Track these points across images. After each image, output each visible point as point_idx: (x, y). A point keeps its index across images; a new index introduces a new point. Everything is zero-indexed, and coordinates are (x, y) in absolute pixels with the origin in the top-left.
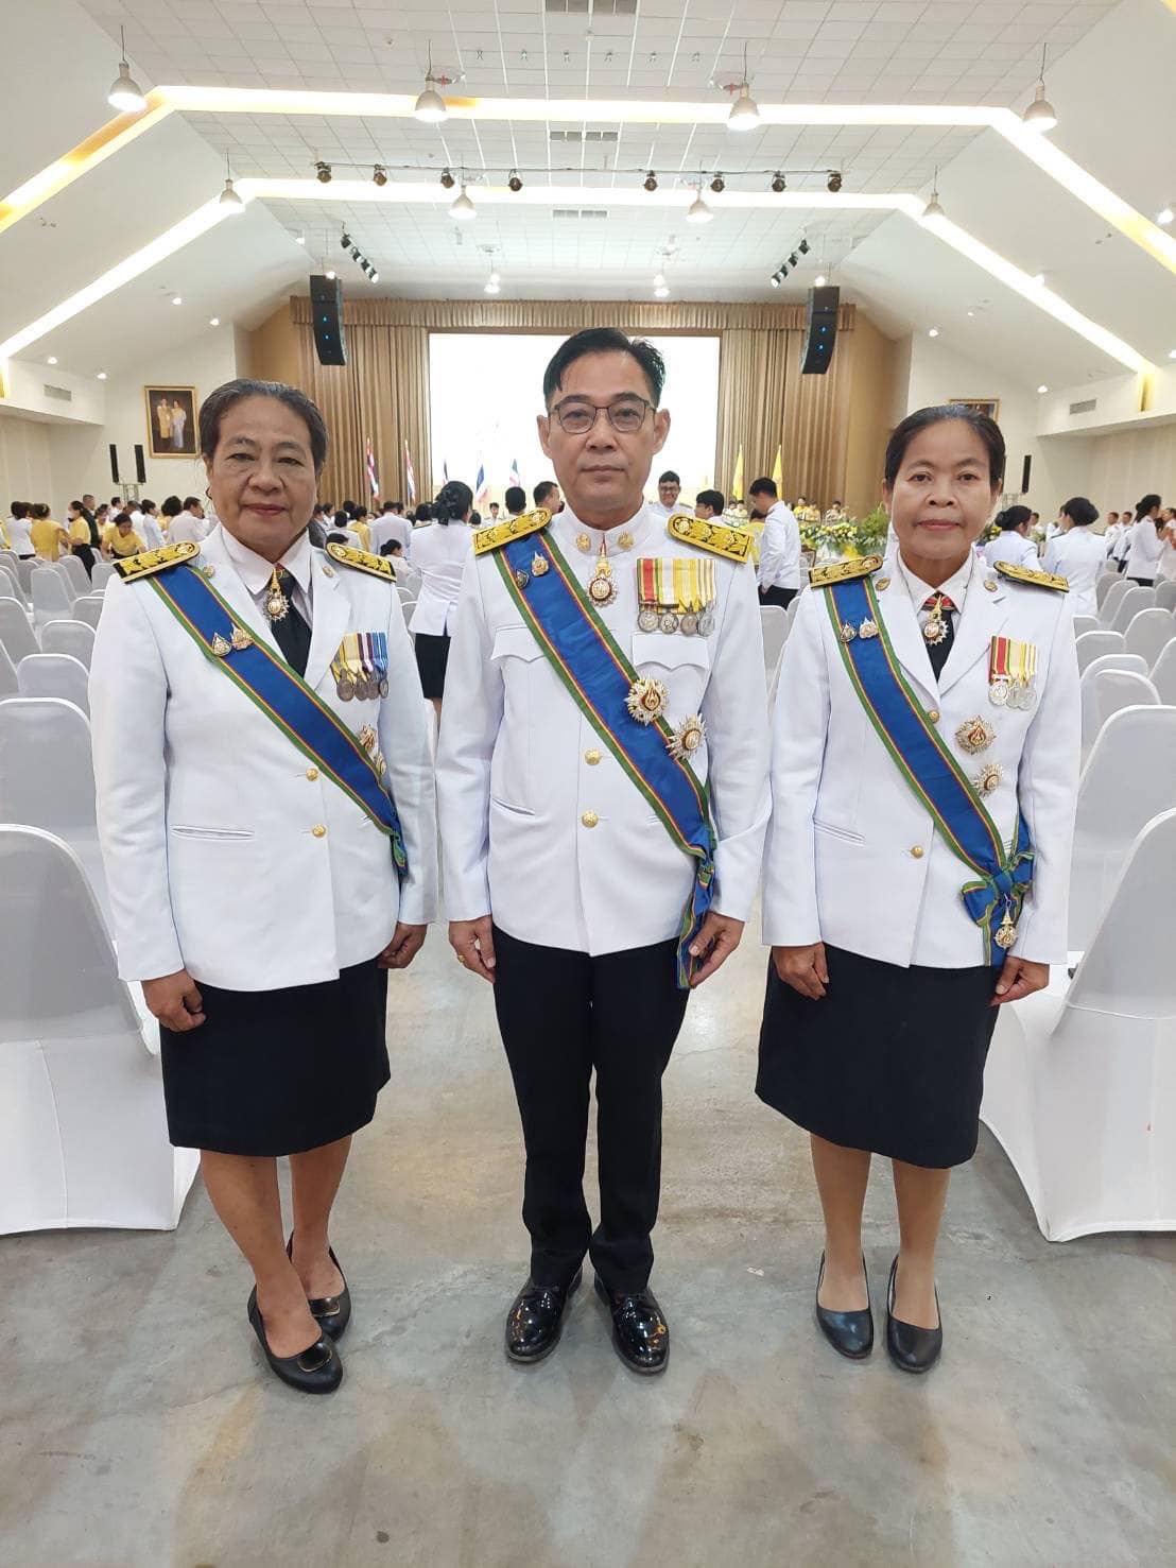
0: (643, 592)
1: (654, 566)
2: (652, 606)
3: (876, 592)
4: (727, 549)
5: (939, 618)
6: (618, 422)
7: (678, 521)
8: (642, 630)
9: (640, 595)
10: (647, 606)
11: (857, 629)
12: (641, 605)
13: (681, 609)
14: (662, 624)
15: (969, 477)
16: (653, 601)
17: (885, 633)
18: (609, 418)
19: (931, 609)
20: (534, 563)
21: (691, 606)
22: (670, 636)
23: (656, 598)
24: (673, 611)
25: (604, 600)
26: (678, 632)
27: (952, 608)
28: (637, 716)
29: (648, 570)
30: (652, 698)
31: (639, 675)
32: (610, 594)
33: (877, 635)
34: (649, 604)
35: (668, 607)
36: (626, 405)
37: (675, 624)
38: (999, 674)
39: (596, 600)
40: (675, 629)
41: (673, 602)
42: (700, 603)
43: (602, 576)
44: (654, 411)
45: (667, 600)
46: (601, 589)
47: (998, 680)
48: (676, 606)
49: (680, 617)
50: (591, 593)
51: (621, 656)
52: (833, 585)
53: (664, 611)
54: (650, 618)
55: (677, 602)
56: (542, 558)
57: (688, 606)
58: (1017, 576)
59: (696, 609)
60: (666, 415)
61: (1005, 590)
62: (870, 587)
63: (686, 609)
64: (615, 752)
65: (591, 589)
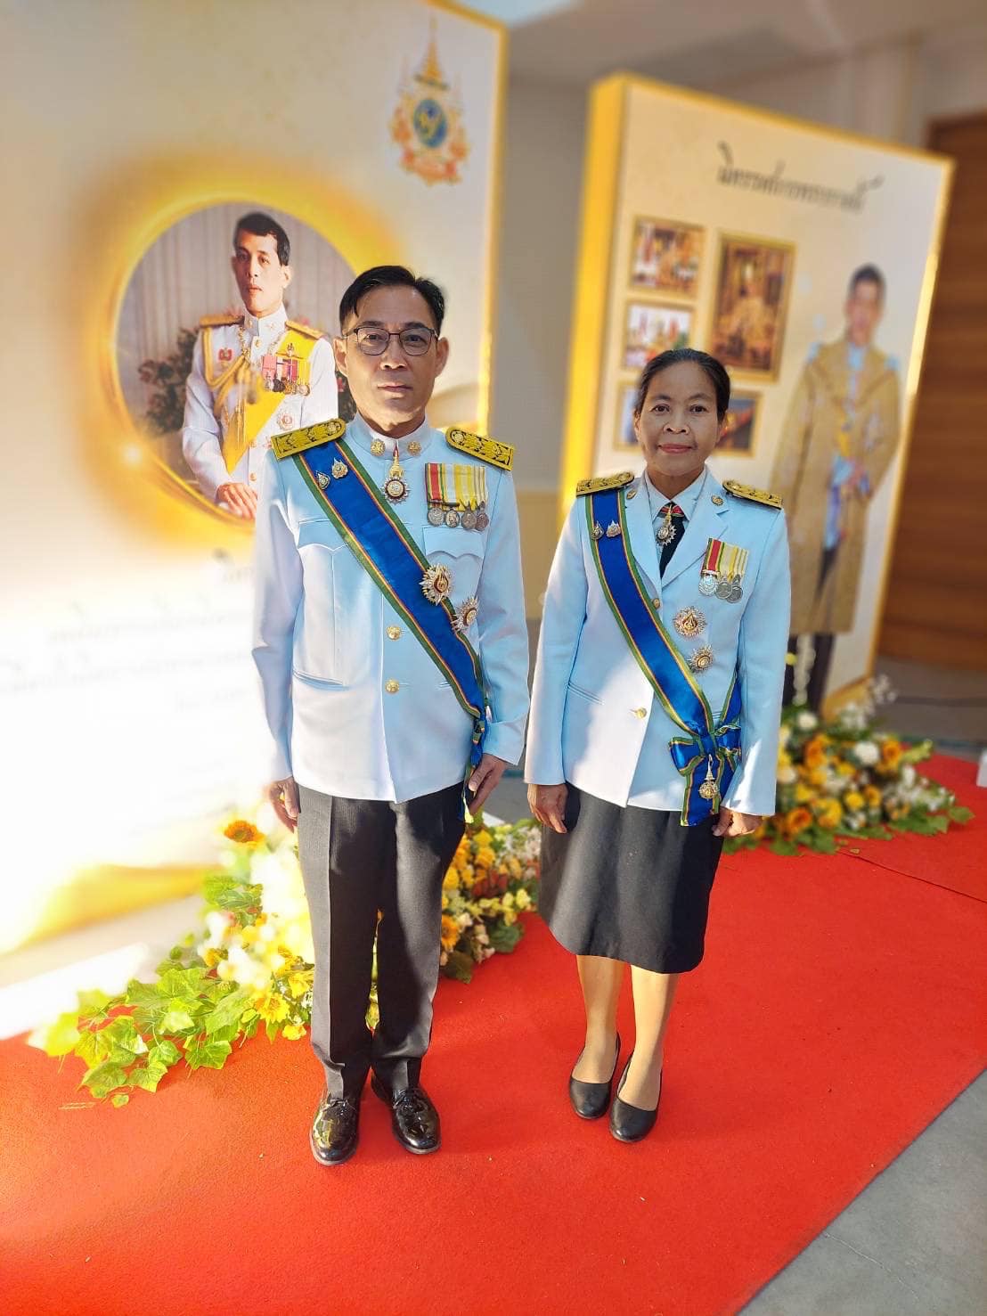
0: (431, 492)
1: (439, 469)
2: (439, 504)
3: (626, 500)
4: (494, 458)
5: (670, 523)
6: (407, 344)
7: (454, 433)
8: (432, 524)
9: (428, 494)
10: (434, 503)
11: (605, 530)
12: (429, 502)
13: (461, 507)
14: (447, 519)
15: (699, 409)
16: (439, 500)
17: (627, 533)
18: (401, 343)
19: (664, 516)
20: (333, 467)
21: (469, 505)
22: (453, 530)
23: (441, 497)
24: (455, 509)
25: (398, 498)
26: (460, 527)
27: (682, 516)
28: (430, 598)
29: (433, 474)
30: (442, 582)
31: (430, 564)
32: (404, 493)
33: (620, 535)
34: (435, 502)
35: (452, 506)
36: (414, 332)
37: (457, 520)
38: (710, 569)
39: (392, 497)
40: (457, 525)
41: (455, 501)
42: (476, 502)
43: (396, 477)
44: (437, 339)
45: (450, 499)
46: (395, 489)
47: (708, 574)
48: (457, 505)
49: (461, 514)
50: (387, 492)
51: (415, 547)
52: (594, 494)
53: (448, 509)
54: (437, 514)
55: (458, 501)
56: (341, 463)
57: (466, 505)
58: (740, 493)
59: (473, 508)
60: (445, 343)
61: (729, 505)
62: (622, 496)
63: (465, 507)
64: (414, 630)
65: (386, 488)
